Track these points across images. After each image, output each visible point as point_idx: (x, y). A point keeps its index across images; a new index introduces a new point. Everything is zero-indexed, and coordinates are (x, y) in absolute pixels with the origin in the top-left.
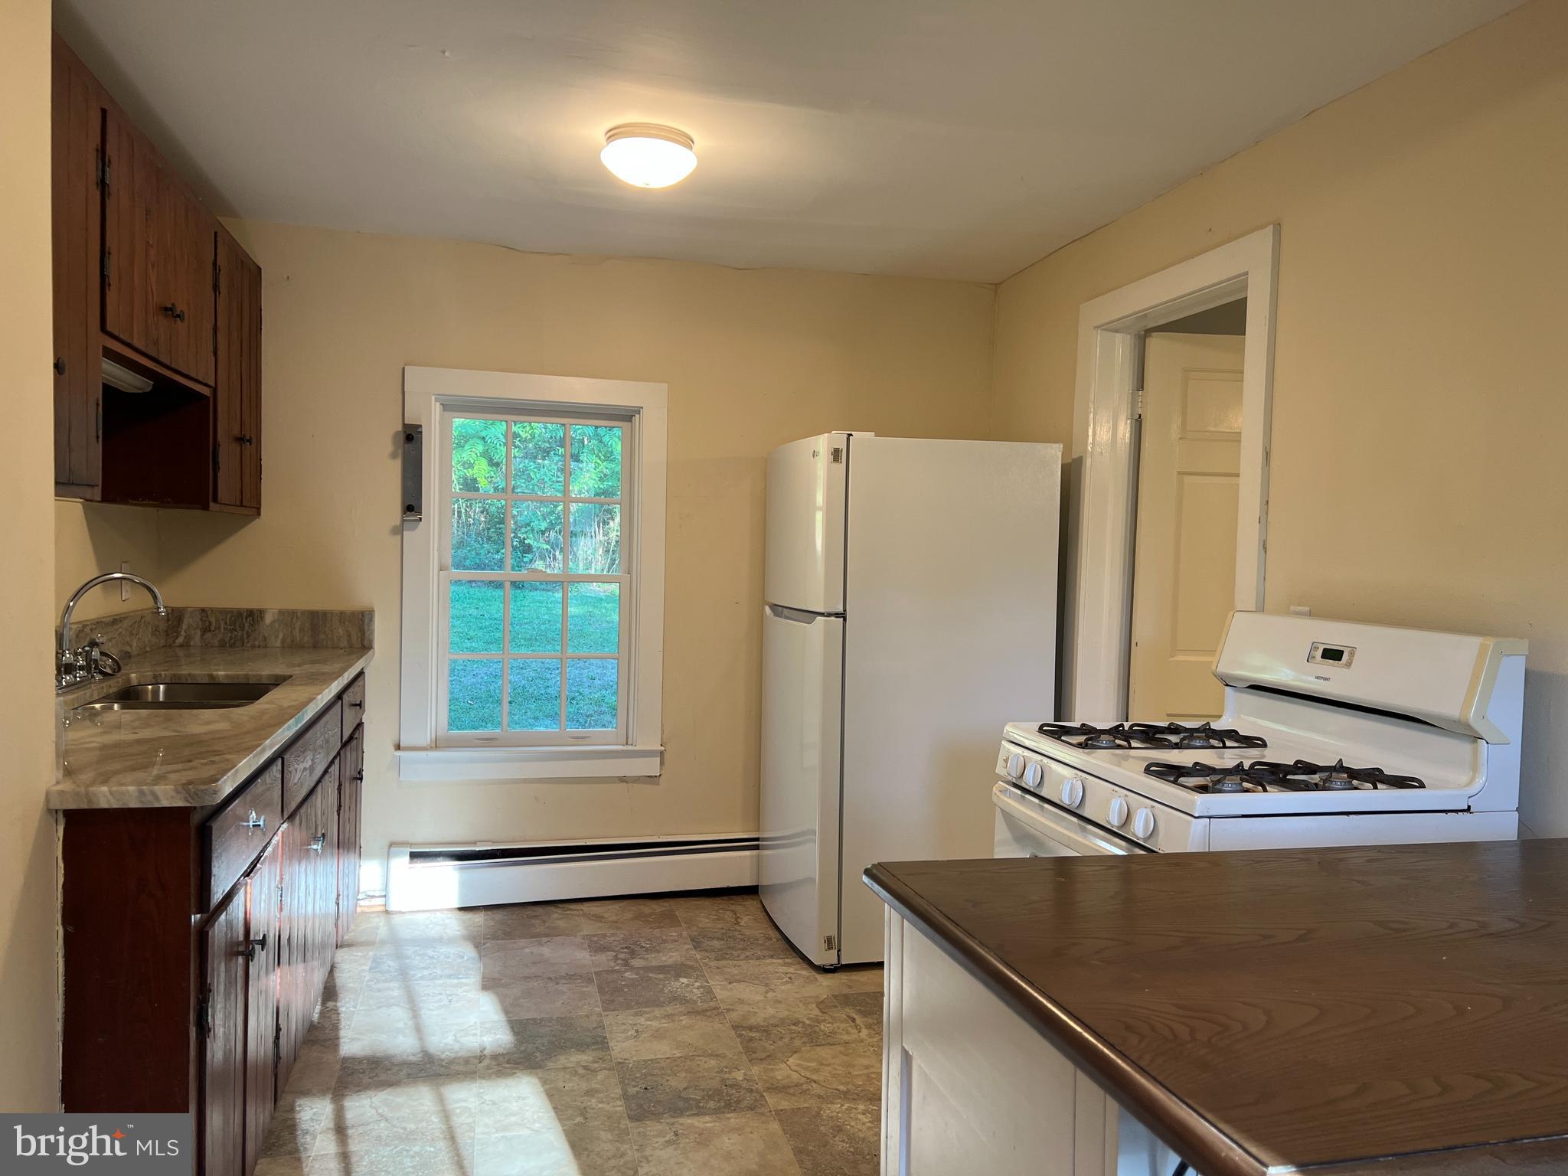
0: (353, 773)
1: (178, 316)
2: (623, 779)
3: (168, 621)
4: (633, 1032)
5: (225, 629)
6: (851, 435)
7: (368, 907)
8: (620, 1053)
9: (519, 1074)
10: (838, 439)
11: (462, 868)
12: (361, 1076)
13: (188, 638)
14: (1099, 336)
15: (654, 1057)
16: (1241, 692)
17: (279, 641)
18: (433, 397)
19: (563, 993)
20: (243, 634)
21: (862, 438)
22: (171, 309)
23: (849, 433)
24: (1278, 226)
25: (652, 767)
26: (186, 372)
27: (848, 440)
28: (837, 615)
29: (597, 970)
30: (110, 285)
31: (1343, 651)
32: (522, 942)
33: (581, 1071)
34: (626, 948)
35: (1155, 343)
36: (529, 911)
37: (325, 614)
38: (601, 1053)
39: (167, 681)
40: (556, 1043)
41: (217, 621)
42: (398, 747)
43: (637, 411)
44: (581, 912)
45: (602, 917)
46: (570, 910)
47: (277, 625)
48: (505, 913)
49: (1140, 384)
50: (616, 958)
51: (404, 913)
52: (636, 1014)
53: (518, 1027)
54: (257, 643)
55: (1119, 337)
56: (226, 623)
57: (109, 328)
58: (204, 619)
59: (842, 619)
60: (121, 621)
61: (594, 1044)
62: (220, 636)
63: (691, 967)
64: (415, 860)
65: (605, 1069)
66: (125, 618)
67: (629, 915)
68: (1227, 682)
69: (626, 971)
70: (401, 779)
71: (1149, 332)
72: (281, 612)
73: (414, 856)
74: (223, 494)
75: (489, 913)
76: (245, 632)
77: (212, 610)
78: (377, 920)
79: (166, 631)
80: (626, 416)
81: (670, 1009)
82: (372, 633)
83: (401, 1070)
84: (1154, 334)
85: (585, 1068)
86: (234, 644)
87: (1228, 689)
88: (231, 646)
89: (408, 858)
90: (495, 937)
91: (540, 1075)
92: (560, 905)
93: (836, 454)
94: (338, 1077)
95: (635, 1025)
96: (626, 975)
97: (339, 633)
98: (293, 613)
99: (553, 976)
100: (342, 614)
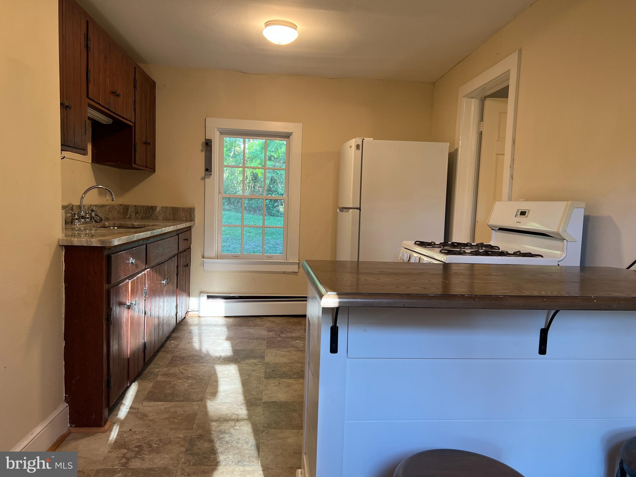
0: (184, 264)
1: (117, 95)
2: (284, 273)
3: (124, 209)
4: (274, 355)
5: (143, 213)
6: (364, 139)
7: (192, 314)
8: (267, 360)
9: (231, 364)
10: (358, 141)
11: (226, 302)
12: (177, 361)
13: (130, 216)
14: (465, 100)
15: (279, 362)
16: (497, 232)
17: (162, 218)
18: (216, 129)
19: (254, 342)
20: (149, 215)
21: (368, 140)
22: (115, 93)
23: (363, 138)
24: (520, 51)
25: (295, 268)
26: (122, 116)
27: (363, 141)
28: (357, 208)
29: (268, 337)
30: (90, 82)
31: (526, 212)
32: (244, 328)
33: (253, 364)
34: (280, 331)
35: (488, 102)
36: (249, 319)
37: (177, 208)
38: (262, 360)
39: (118, 226)
40: (247, 356)
41: (140, 210)
42: (203, 258)
43: (291, 134)
44: (268, 320)
45: (275, 322)
46: (264, 319)
47: (161, 212)
48: (240, 319)
49: (481, 119)
50: (276, 334)
51: (205, 317)
52: (277, 350)
53: (235, 351)
54: (154, 218)
55: (473, 100)
56: (143, 211)
57: (90, 96)
58: (136, 209)
59: (359, 210)
60: (105, 206)
61: (259, 357)
62: (141, 215)
63: (302, 338)
64: (209, 299)
65: (261, 364)
66: (107, 205)
67: (284, 322)
68: (492, 228)
69: (278, 338)
70: (204, 269)
71: (486, 97)
72: (162, 207)
73: (209, 297)
74: (138, 161)
75: (235, 318)
76: (150, 214)
77: (138, 206)
78: (195, 319)
79: (123, 213)
80: (287, 136)
81: (290, 349)
82: (194, 215)
83: (191, 361)
84: (487, 99)
85: (254, 364)
86: (146, 218)
87: (493, 231)
88: (145, 219)
89: (206, 297)
90: (235, 326)
91: (238, 365)
92: (261, 317)
93: (358, 147)
94: (170, 361)
95: (276, 353)
96: (278, 339)
97: (182, 215)
98: (167, 208)
99: (251, 338)
100: (184, 209)
